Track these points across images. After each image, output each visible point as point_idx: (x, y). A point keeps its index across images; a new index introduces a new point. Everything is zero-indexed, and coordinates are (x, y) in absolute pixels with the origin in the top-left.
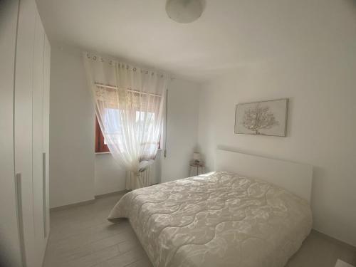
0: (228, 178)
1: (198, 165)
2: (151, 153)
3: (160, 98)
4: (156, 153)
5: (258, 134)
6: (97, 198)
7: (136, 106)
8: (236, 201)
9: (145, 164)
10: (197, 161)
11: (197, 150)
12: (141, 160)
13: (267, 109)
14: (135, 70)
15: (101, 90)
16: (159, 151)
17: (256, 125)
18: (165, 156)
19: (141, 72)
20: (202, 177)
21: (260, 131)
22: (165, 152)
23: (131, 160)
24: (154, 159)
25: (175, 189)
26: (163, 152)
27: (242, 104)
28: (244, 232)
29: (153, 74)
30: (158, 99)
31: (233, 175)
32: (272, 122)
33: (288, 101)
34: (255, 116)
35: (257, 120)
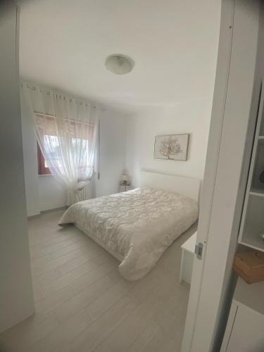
0: (148, 191)
1: (126, 184)
2: (87, 175)
3: (93, 127)
4: (91, 175)
5: (169, 159)
6: (43, 213)
7: (73, 133)
8: (152, 204)
9: (82, 184)
10: (125, 182)
11: (125, 173)
12: (79, 180)
13: (176, 141)
14: (71, 101)
15: (41, 119)
16: (94, 173)
17: (169, 153)
18: (99, 178)
19: (76, 102)
20: (129, 192)
21: (171, 157)
22: (99, 174)
23: (71, 180)
24: (90, 180)
25: (110, 200)
26: (98, 175)
27: (160, 136)
28: (156, 216)
29: (86, 105)
30: (92, 128)
31: (152, 189)
32: (178, 151)
33: (189, 135)
34: (168, 146)
35: (170, 148)
